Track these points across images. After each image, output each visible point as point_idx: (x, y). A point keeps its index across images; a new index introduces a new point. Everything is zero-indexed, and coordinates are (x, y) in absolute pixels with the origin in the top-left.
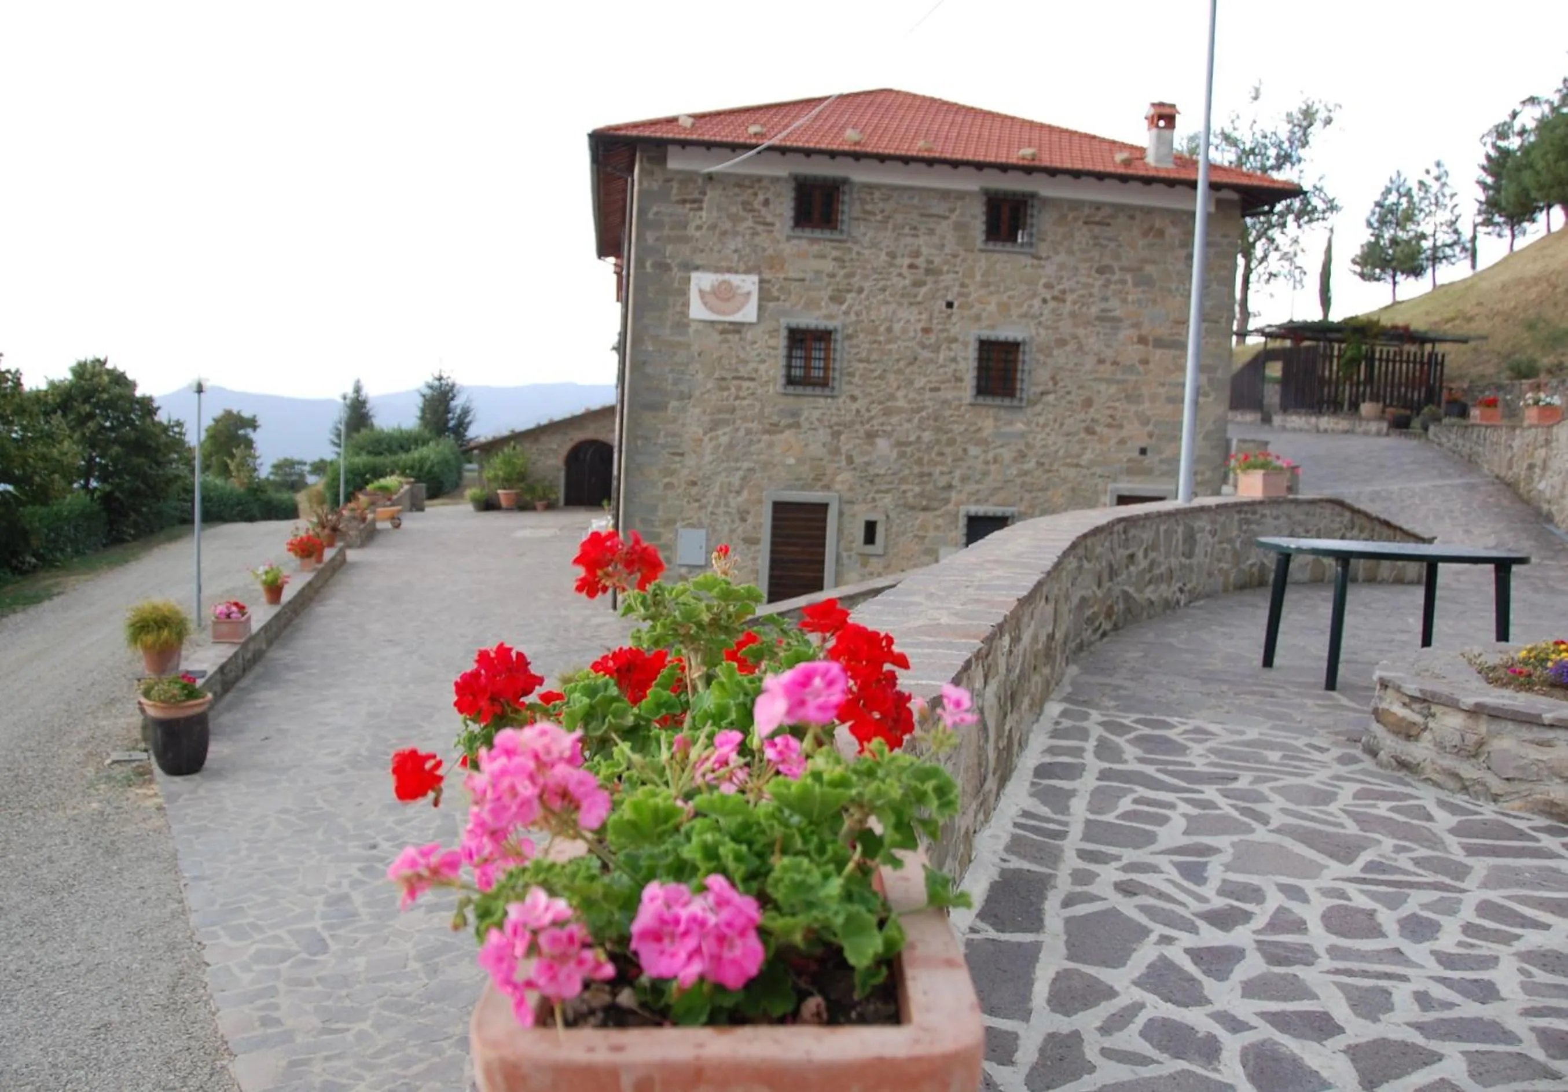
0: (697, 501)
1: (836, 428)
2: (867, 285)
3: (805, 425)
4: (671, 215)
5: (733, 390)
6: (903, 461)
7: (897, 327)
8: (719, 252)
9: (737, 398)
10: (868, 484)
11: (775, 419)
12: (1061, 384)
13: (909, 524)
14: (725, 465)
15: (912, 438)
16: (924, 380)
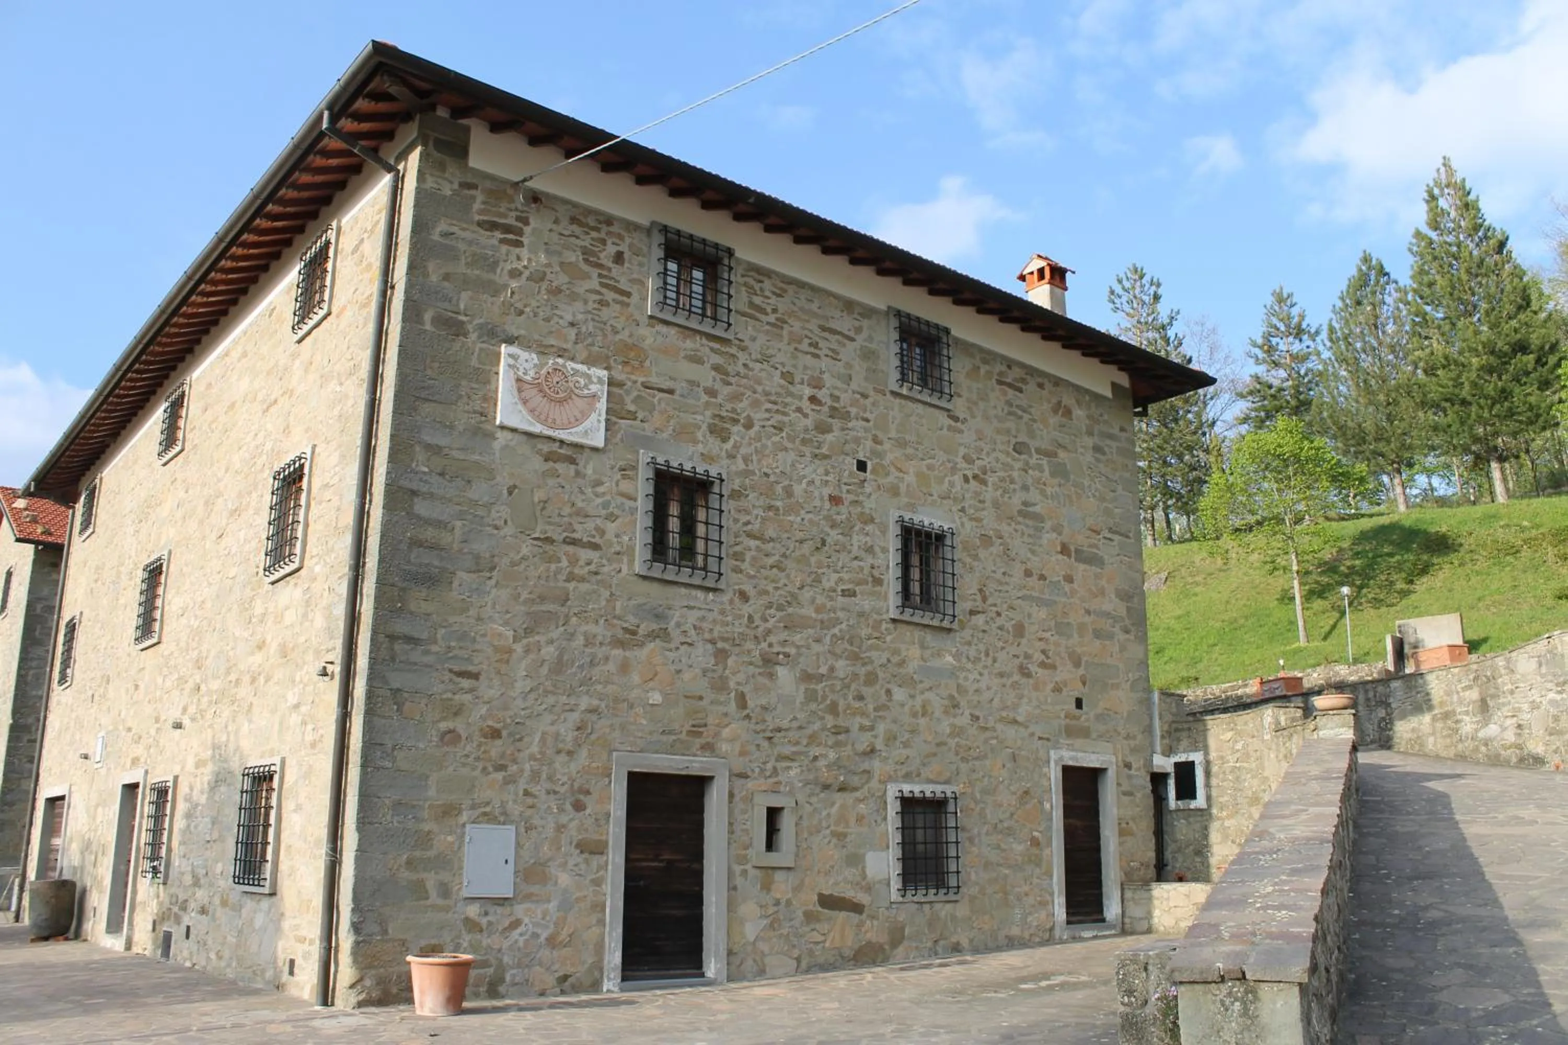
0: (501, 768)
1: (720, 645)
2: (758, 416)
3: (675, 634)
4: (470, 243)
5: (565, 563)
6: (813, 706)
7: (799, 489)
8: (547, 320)
9: (571, 578)
10: (765, 744)
11: (632, 620)
12: (990, 601)
13: (824, 813)
14: (551, 700)
15: (823, 670)
16: (835, 576)
